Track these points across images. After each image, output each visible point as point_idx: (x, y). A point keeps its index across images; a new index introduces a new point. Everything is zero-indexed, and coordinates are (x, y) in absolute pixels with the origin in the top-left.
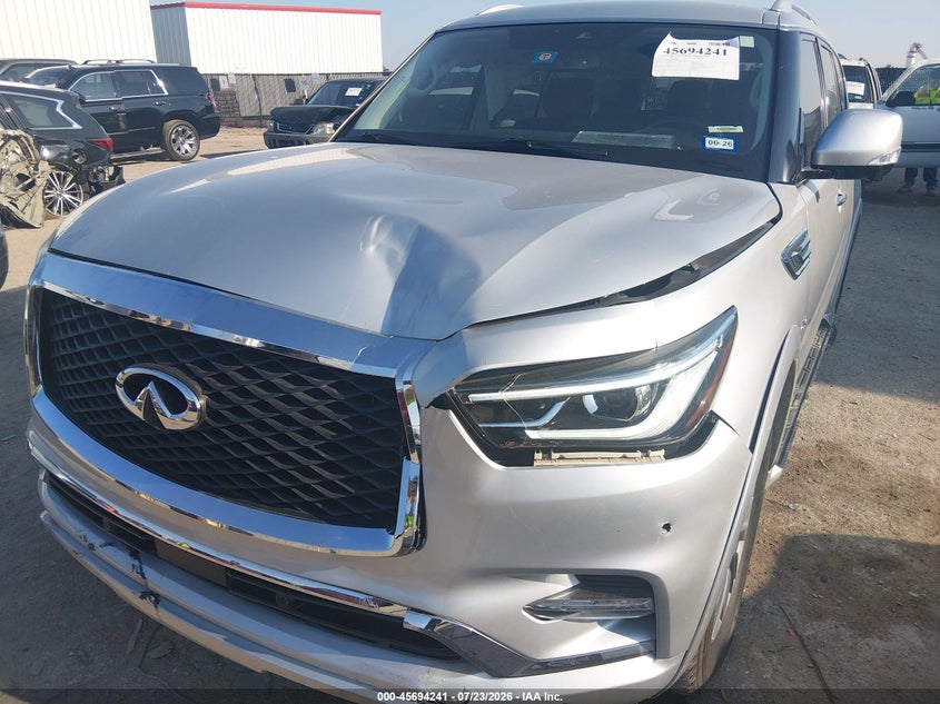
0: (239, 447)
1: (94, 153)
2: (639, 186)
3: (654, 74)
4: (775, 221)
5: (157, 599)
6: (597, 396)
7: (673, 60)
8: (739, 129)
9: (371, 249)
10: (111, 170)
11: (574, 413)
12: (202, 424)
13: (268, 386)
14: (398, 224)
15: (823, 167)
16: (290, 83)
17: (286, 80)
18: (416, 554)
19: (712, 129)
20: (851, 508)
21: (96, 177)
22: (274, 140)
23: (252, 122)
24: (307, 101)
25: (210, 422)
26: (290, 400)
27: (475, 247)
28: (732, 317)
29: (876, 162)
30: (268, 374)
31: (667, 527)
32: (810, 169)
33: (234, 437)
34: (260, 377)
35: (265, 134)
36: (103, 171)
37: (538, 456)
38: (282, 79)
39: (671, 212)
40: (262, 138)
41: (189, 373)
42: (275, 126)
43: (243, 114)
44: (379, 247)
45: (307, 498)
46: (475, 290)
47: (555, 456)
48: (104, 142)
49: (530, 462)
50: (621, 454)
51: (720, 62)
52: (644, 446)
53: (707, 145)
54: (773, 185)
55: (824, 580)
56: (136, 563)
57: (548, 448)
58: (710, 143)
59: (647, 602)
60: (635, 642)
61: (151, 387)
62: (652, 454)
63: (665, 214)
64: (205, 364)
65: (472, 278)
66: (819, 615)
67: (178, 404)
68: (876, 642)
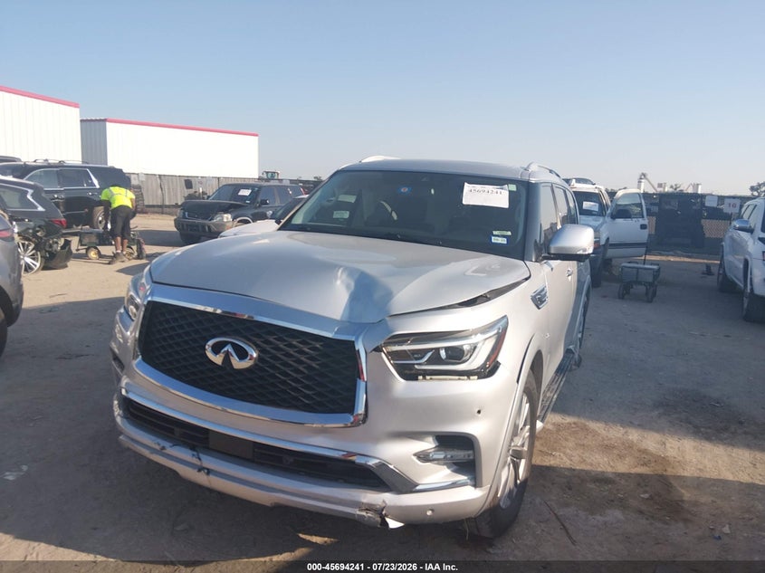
0: (273, 376)
1: (51, 229)
2: (458, 259)
3: (464, 202)
4: (527, 279)
5: (209, 472)
6: (447, 349)
7: (474, 195)
8: (509, 233)
9: (339, 282)
10: (62, 242)
11: (436, 358)
12: (255, 365)
13: (290, 345)
14: (351, 272)
15: (554, 254)
16: (188, 183)
17: (186, 181)
18: (362, 427)
19: (495, 233)
20: (587, 454)
21: (51, 246)
22: (183, 225)
23: (156, 209)
24: (209, 197)
25: (261, 365)
26: (301, 352)
27: (390, 282)
28: (505, 320)
29: (581, 252)
30: (290, 340)
31: (479, 412)
32: (547, 255)
33: (271, 371)
34: (285, 341)
35: (175, 220)
36: (57, 243)
37: (420, 377)
38: (183, 180)
39: (473, 272)
40: (173, 222)
41: (249, 340)
42: (184, 214)
43: (146, 203)
44: (342, 282)
45: (307, 402)
46: (391, 299)
47: (428, 377)
48: (60, 222)
49: (416, 379)
50: (457, 377)
51: (498, 198)
52: (468, 374)
53: (493, 241)
54: (527, 263)
55: (570, 489)
56: (195, 453)
57: (425, 374)
58: (494, 240)
59: (471, 452)
60: (466, 478)
61: (229, 348)
62: (471, 377)
63: (469, 273)
64: (258, 336)
65: (389, 295)
66: (567, 505)
67: (243, 355)
68: (598, 517)
